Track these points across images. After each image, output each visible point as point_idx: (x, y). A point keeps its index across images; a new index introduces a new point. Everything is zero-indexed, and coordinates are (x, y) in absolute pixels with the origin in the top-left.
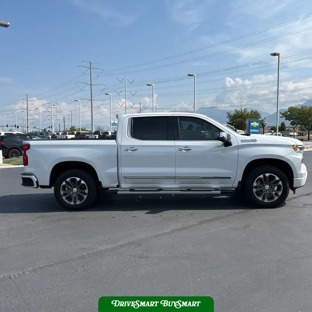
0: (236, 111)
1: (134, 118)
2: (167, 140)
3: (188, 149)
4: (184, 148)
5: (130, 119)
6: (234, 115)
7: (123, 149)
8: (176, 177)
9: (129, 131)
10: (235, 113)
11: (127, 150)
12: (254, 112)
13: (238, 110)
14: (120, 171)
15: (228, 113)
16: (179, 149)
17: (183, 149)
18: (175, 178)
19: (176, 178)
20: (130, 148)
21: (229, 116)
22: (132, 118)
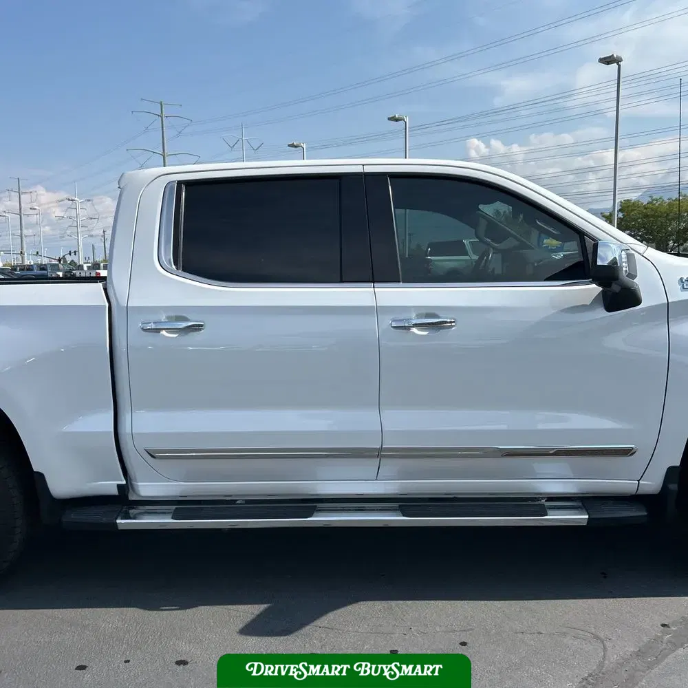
1: (189, 184)
2: (342, 281)
3: (435, 323)
4: (419, 316)
5: (172, 188)
7: (136, 323)
8: (381, 449)
9: (167, 242)
11: (158, 331)
14: (126, 428)
16: (394, 320)
17: (414, 322)
18: (379, 454)
19: (385, 456)
20: (170, 319)
22: (180, 183)
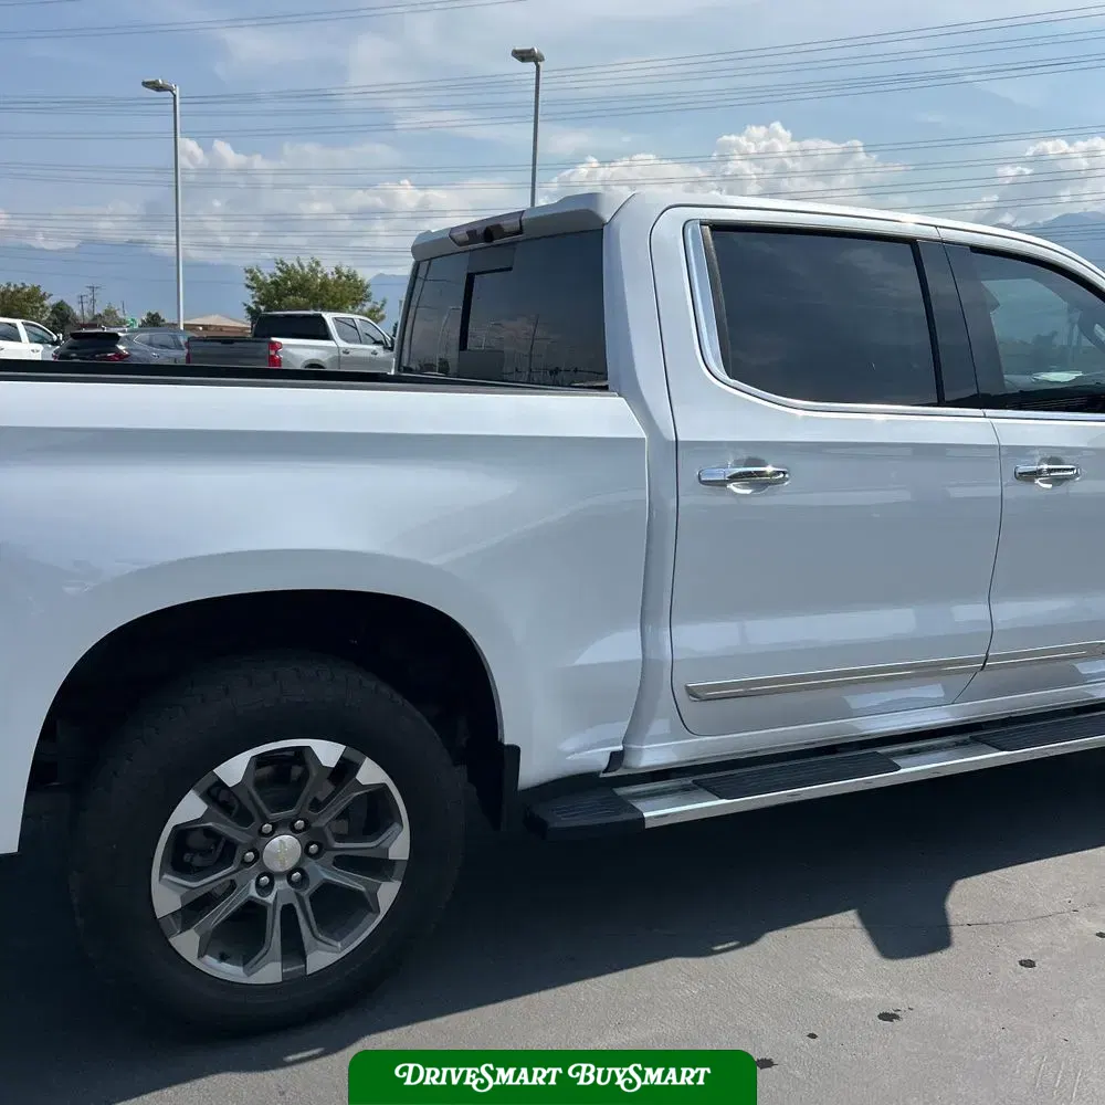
0: (280, 265)
1: (718, 228)
6: (273, 283)
10: (279, 273)
12: (347, 277)
13: (289, 263)
15: (251, 271)
18: (984, 665)
21: (254, 280)
22: (703, 224)
